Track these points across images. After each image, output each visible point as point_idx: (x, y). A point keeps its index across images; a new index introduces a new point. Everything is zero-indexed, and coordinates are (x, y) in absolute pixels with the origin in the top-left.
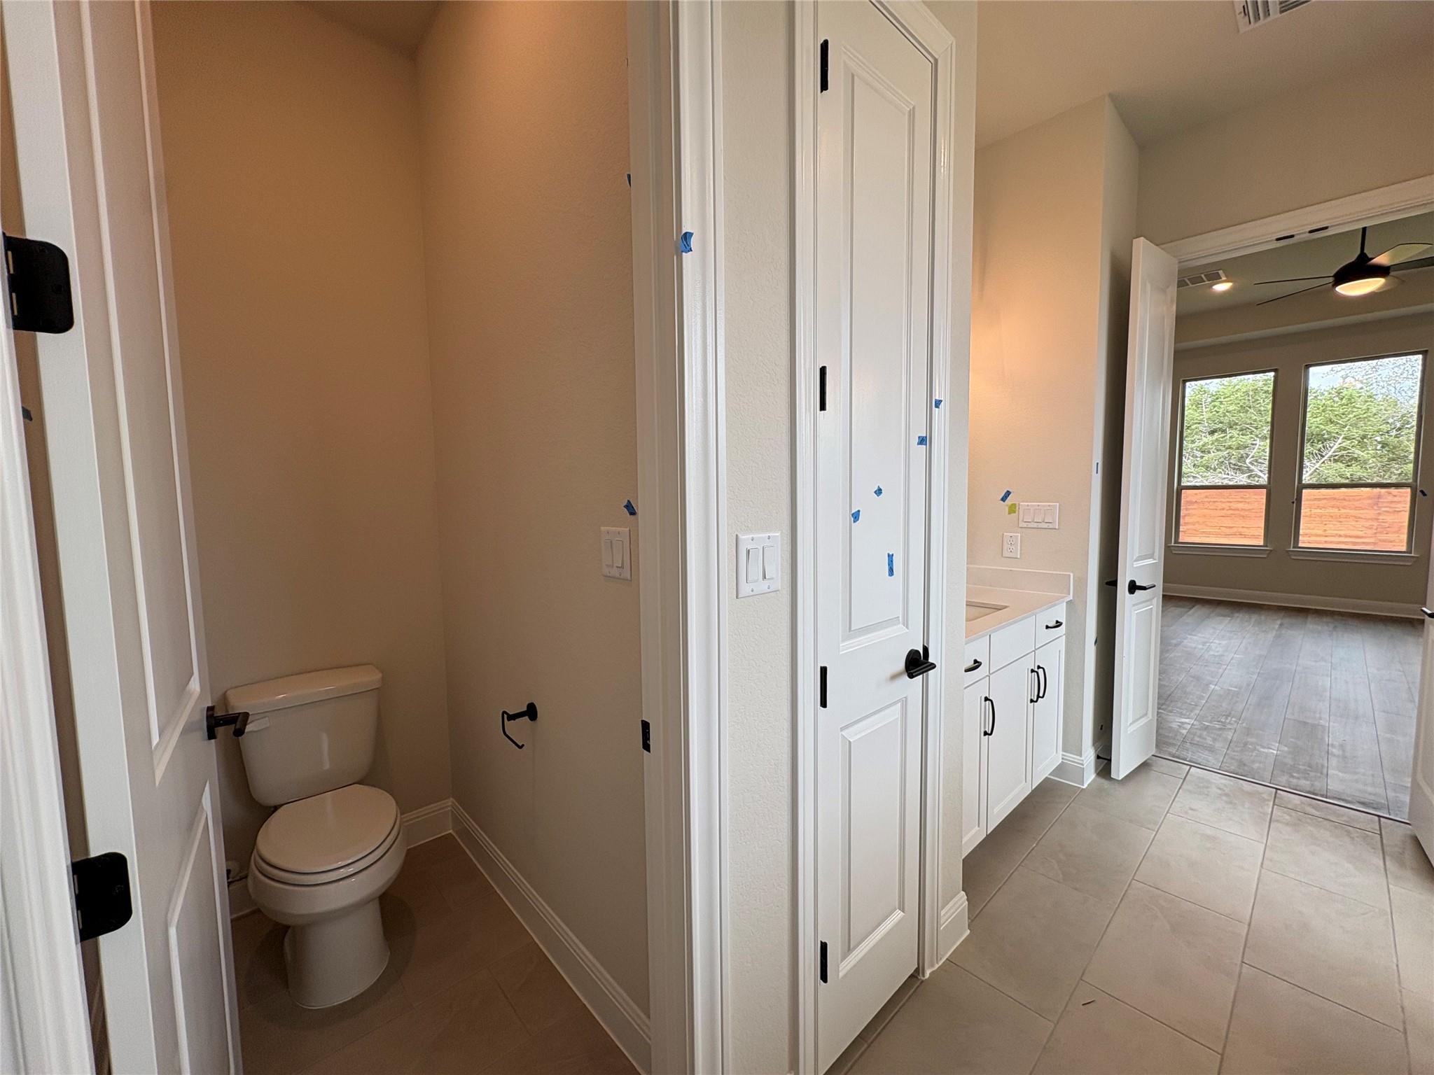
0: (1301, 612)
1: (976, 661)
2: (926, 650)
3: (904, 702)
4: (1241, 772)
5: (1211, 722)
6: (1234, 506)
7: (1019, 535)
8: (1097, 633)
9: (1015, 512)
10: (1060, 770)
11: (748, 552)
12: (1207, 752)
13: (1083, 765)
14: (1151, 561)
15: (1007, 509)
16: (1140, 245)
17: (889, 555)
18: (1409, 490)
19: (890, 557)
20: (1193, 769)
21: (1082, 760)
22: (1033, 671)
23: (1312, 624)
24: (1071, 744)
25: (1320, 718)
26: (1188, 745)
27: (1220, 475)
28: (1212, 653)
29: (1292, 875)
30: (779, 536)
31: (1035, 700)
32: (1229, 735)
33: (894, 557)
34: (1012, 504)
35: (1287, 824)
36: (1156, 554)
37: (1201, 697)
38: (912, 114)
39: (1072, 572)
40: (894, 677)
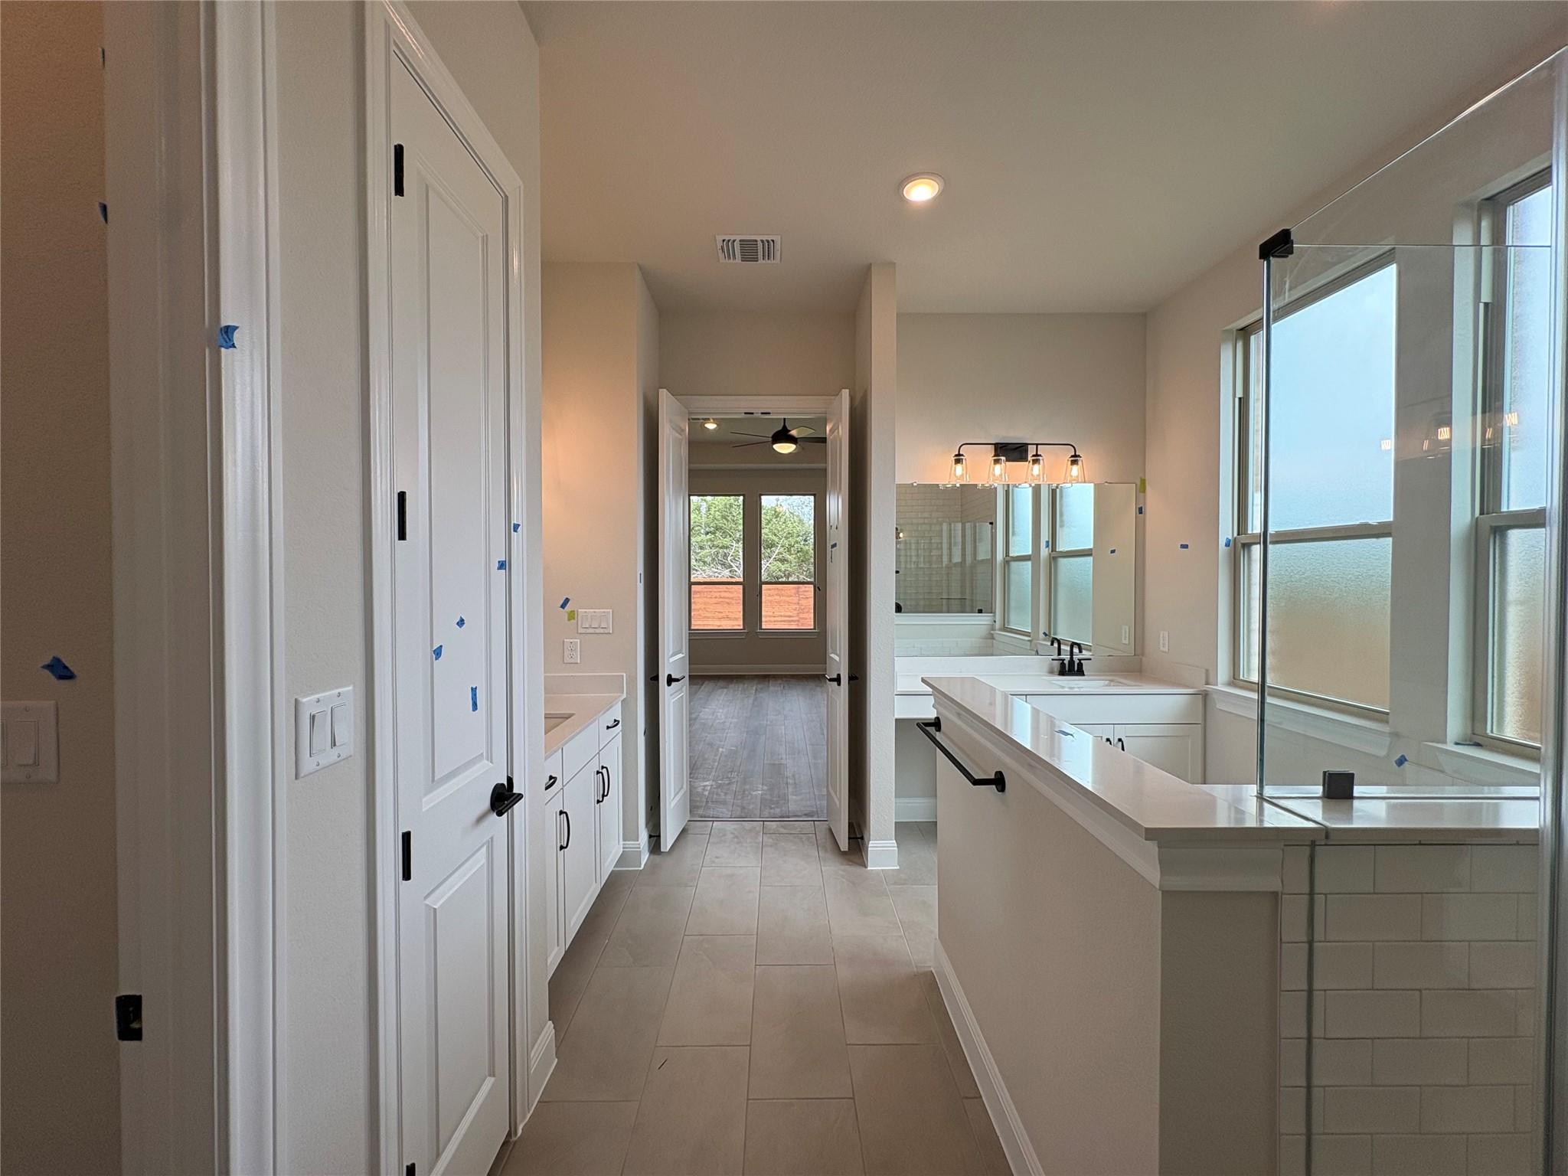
0: (765, 678)
1: (551, 778)
2: (510, 780)
3: (490, 843)
4: (743, 817)
5: (722, 780)
6: (723, 594)
7: (579, 640)
8: (646, 724)
9: (574, 619)
10: (623, 859)
11: (313, 718)
12: (721, 806)
13: (639, 848)
14: (681, 656)
15: (567, 615)
16: (664, 394)
17: (472, 689)
18: (812, 586)
19: (474, 690)
20: (715, 823)
21: (639, 844)
22: (598, 772)
23: (774, 687)
24: (629, 834)
25: (782, 759)
26: (710, 804)
27: (713, 569)
28: (718, 721)
29: (776, 884)
30: (350, 692)
31: (601, 800)
32: (734, 787)
33: (477, 691)
34: (572, 611)
35: (771, 846)
36: (684, 651)
37: (714, 761)
38: (485, 240)
39: (625, 672)
40: (481, 819)
